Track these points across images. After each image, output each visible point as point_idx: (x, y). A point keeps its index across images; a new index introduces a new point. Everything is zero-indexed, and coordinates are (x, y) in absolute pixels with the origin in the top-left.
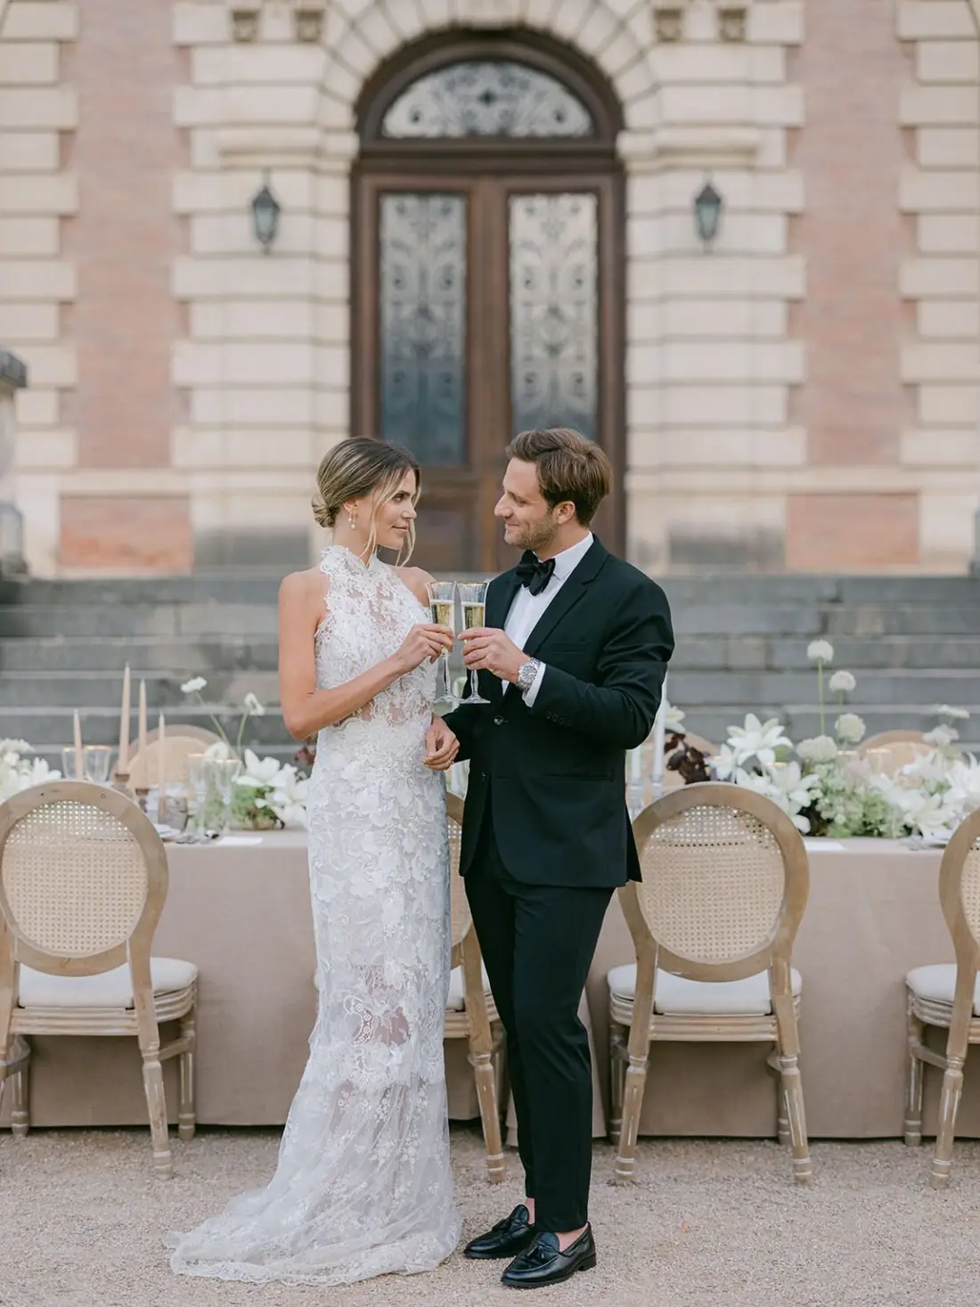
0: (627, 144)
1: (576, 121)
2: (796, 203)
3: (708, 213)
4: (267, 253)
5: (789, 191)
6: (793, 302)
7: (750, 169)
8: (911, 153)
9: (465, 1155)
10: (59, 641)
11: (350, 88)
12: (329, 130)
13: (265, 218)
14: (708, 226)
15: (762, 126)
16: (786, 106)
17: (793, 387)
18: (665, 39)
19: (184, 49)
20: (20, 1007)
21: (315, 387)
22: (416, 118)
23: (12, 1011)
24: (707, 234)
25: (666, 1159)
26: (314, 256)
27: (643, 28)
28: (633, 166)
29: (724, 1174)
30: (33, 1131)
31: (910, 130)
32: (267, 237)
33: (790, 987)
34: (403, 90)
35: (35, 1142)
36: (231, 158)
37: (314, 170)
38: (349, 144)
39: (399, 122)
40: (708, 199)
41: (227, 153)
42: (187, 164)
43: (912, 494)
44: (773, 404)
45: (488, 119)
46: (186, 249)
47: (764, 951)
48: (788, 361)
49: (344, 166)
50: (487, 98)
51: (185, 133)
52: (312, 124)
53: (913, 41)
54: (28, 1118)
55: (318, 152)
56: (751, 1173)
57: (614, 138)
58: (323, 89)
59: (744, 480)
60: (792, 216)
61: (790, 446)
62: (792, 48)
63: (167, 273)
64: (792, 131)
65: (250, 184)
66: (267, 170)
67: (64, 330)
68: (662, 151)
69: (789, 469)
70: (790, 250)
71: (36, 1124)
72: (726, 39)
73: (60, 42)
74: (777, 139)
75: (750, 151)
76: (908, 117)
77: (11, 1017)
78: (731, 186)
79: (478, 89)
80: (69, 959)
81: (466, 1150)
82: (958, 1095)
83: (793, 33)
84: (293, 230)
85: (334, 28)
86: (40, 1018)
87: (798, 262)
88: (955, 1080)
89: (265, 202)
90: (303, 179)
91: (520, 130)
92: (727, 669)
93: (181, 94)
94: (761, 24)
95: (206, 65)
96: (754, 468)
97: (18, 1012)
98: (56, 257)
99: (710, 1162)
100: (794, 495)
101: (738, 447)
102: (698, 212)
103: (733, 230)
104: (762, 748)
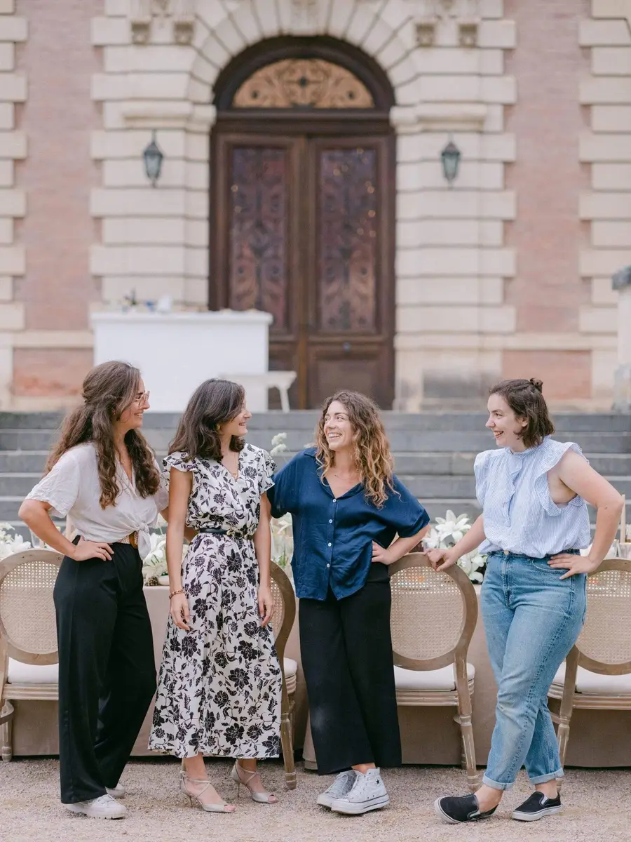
0: (396, 115)
1: (363, 98)
2: (510, 156)
3: (450, 163)
4: (154, 186)
5: (505, 147)
6: (507, 222)
7: (481, 132)
8: (588, 122)
9: (273, 774)
10: (18, 453)
11: (211, 75)
12: (196, 103)
13: (153, 163)
14: (450, 171)
15: (488, 103)
16: (504, 90)
17: (507, 279)
18: (421, 45)
19: (99, 48)
20: (9, 683)
21: (186, 276)
22: (255, 95)
23: (4, 686)
24: (450, 175)
25: (393, 777)
26: (187, 189)
27: (408, 36)
28: (400, 130)
29: (427, 785)
30: (15, 758)
31: (587, 107)
32: (155, 175)
33: (466, 674)
34: (247, 77)
35: (16, 765)
36: (132, 122)
37: (186, 131)
38: (209, 113)
39: (243, 97)
40: (451, 153)
41: (128, 118)
42: (101, 127)
43: (587, 352)
44: (494, 291)
45: (303, 97)
46: (99, 182)
47: (451, 652)
48: (504, 261)
49: (206, 128)
50: (303, 82)
51: (99, 104)
52: (185, 100)
53: (589, 48)
54: (12, 751)
55: (188, 118)
56: (442, 785)
57: (388, 111)
58: (192, 76)
59: (474, 341)
60: (507, 164)
61: (505, 319)
62: (508, 51)
63: (87, 199)
64: (507, 107)
65: (144, 140)
66: (155, 130)
67: (16, 236)
68: (421, 120)
69: (505, 334)
70: (506, 187)
71: (17, 754)
72: (462, 45)
73: (15, 43)
74: (498, 112)
75: (481, 121)
76: (585, 98)
77: (3, 689)
78: (467, 144)
79: (297, 76)
80: (38, 655)
81: (274, 771)
82: (567, 739)
83: (509, 42)
84: (172, 171)
85: (200, 36)
86: (21, 690)
87: (511, 195)
88: (565, 730)
89: (153, 153)
90: (179, 137)
91: (325, 104)
92: (451, 474)
93: (97, 78)
94: (487, 35)
95: (113, 58)
96: (480, 333)
97: (8, 686)
98: (12, 187)
99: (419, 779)
100: (506, 351)
101: (469, 319)
102: (443, 161)
103: (467, 173)
104: (455, 531)
